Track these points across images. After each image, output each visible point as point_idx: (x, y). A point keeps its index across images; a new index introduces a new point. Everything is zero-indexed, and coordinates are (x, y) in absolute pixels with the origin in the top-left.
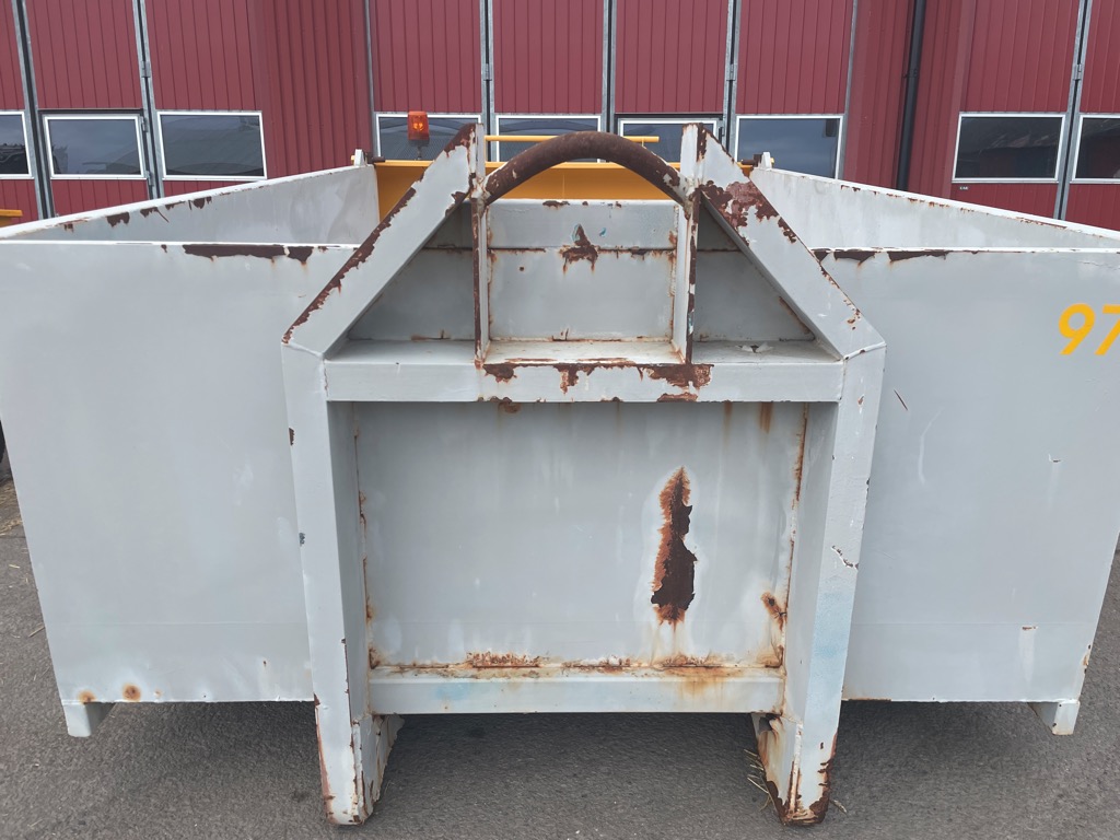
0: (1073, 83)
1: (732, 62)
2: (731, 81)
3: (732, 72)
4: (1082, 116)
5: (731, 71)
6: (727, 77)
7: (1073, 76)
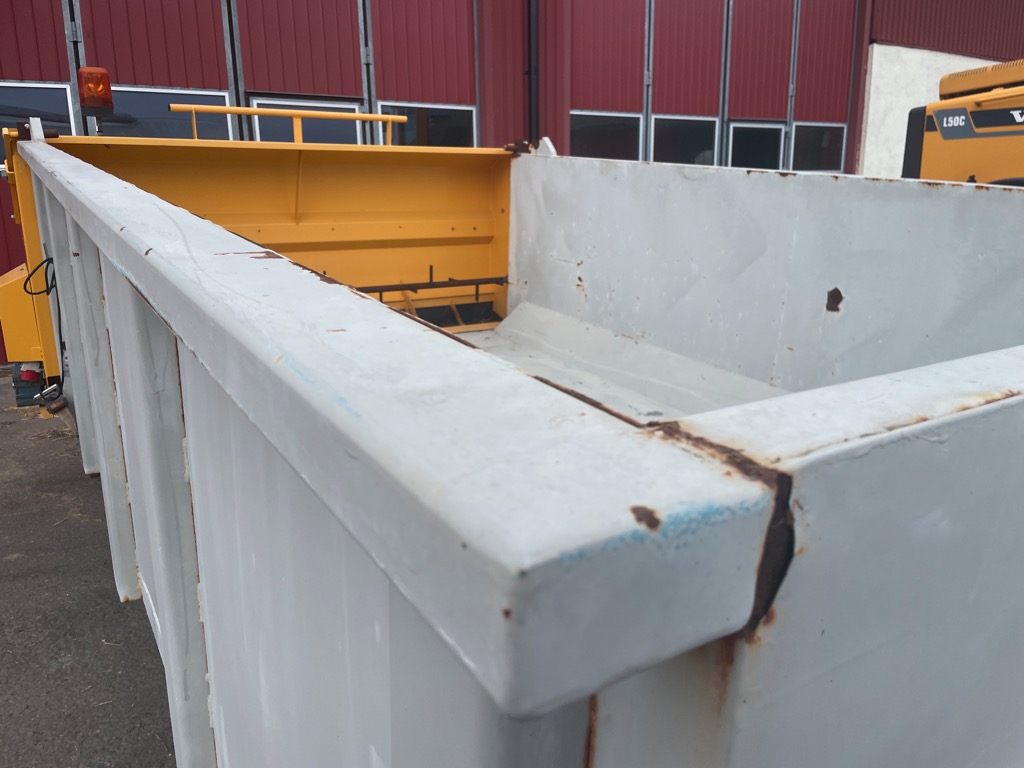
0: (645, 87)
1: (366, 45)
2: (368, 65)
3: (367, 55)
4: (653, 117)
5: (366, 53)
6: (363, 61)
7: (646, 82)
